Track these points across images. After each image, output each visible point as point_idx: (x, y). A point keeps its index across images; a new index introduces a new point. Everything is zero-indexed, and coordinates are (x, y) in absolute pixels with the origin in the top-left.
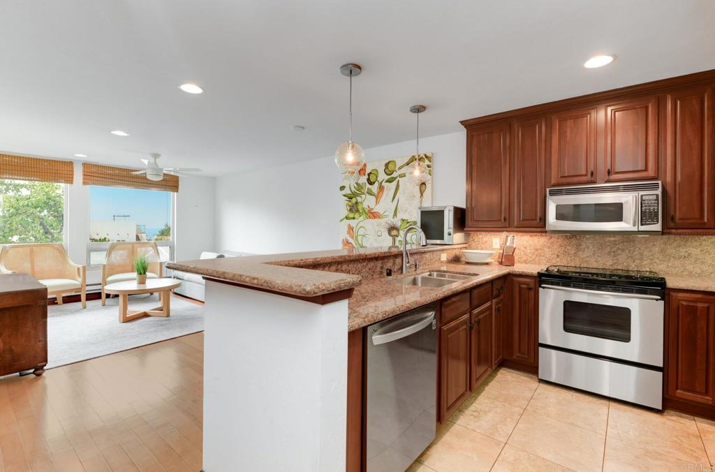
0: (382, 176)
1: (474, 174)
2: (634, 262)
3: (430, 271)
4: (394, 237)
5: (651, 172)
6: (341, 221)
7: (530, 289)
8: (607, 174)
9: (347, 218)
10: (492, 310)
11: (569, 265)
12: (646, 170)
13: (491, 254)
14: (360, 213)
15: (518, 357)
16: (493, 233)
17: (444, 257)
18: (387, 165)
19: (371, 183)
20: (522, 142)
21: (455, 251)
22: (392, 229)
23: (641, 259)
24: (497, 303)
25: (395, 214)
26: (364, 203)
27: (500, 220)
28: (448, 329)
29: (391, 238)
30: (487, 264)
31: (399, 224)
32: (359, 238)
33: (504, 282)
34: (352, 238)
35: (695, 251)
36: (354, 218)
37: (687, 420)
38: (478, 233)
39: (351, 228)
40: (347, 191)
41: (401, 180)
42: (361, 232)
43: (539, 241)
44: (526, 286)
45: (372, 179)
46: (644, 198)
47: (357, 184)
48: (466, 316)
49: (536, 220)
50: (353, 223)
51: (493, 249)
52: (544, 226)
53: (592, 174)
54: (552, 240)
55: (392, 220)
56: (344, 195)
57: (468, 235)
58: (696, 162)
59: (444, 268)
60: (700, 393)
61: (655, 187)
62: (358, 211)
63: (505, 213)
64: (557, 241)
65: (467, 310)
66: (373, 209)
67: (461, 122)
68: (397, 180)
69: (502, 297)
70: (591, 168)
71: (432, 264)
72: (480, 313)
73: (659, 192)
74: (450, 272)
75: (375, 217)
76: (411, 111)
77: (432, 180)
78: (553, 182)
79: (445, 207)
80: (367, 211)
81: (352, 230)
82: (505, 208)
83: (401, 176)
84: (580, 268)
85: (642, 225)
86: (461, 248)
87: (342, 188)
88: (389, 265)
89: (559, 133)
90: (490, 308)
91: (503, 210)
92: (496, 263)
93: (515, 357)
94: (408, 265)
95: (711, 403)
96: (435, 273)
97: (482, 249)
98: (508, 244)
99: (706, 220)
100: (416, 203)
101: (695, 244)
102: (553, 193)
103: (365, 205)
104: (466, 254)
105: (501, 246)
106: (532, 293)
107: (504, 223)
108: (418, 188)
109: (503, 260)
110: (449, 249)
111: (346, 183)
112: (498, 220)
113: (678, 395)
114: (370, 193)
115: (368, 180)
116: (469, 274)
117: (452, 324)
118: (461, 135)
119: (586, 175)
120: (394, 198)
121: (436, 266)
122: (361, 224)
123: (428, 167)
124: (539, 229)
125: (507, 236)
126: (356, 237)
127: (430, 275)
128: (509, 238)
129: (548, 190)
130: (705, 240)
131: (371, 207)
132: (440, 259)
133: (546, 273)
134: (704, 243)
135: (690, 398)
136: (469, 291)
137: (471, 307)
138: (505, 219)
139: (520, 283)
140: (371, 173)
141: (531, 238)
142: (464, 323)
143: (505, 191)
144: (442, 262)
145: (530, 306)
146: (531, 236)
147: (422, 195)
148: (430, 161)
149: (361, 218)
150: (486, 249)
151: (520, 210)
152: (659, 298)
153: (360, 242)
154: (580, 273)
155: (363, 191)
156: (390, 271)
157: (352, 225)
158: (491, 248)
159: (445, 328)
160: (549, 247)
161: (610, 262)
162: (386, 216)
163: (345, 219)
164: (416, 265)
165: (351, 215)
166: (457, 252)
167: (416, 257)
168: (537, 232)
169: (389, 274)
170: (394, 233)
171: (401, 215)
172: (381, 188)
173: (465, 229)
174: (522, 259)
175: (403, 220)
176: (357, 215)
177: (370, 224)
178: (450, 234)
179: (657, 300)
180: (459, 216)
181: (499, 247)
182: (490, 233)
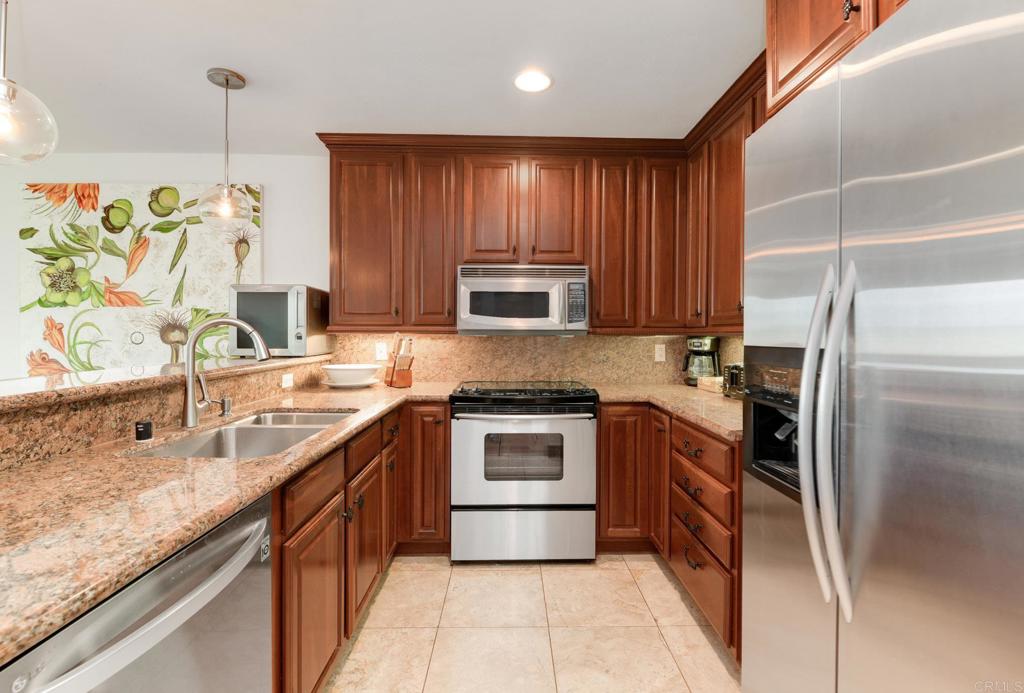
0: (143, 216)
1: (345, 233)
2: (556, 370)
3: (257, 413)
4: (176, 347)
5: (577, 255)
6: (23, 309)
7: (438, 423)
8: (530, 252)
9: (43, 303)
10: (381, 471)
11: (484, 379)
12: (572, 251)
13: (375, 370)
14: (81, 293)
15: (421, 534)
16: (376, 335)
17: (288, 380)
18: (155, 195)
19: (112, 229)
20: (423, 190)
21: (309, 368)
22: (169, 329)
23: (563, 367)
24: (389, 455)
25: (178, 298)
26: (92, 271)
27: (390, 313)
28: (299, 545)
29: (168, 348)
30: (368, 387)
31: (186, 318)
32: (81, 350)
33: (399, 417)
34: (61, 348)
35: (612, 354)
36: (64, 304)
37: (618, 563)
38: (352, 335)
39: (53, 329)
40: (42, 240)
41: (193, 231)
42: (86, 335)
43: (445, 347)
44: (431, 419)
45: (116, 218)
46: (572, 287)
47: (72, 226)
48: (338, 498)
49: (442, 313)
50: (60, 315)
51: (376, 362)
52: (454, 323)
53: (515, 250)
54: (462, 344)
55: (171, 310)
56: (34, 251)
57: (332, 339)
58: (618, 248)
59: (288, 403)
60: (630, 526)
61: (581, 273)
62: (75, 287)
63: (397, 303)
64: (469, 345)
65: (339, 486)
66: (119, 285)
67: (321, 136)
68: (181, 229)
69: (396, 441)
70: (513, 243)
71: (263, 396)
72: (361, 484)
73: (585, 280)
74: (301, 411)
75: (124, 304)
76: (211, 78)
77: (262, 235)
78: (467, 257)
79: (291, 287)
80: (102, 289)
81: (60, 330)
82: (397, 294)
83: (189, 221)
84: (497, 382)
85: (570, 322)
86: (321, 362)
87: (27, 233)
88: (143, 411)
89: (474, 183)
90: (378, 469)
91: (394, 297)
92: (383, 384)
93: (415, 536)
94: (200, 406)
95: (638, 535)
96: (269, 416)
97: (358, 362)
98: (401, 352)
99: (627, 317)
100: (229, 274)
101: (613, 345)
102: (466, 273)
103: (97, 275)
104: (331, 373)
105: (391, 356)
106: (441, 428)
107: (393, 318)
108: (232, 248)
109: (395, 379)
110: (299, 365)
111: (40, 223)
112: (385, 314)
113: (609, 534)
114: (109, 249)
115: (106, 220)
116: (340, 411)
117: (309, 527)
118: (320, 162)
119: (507, 251)
120: (173, 265)
121: (271, 400)
122: (85, 318)
123: (255, 210)
124: (447, 328)
125: (401, 340)
126: (74, 347)
127: (258, 421)
128: (404, 343)
129: (459, 268)
130: (621, 341)
131: (112, 280)
132: (279, 386)
133: (461, 395)
134: (620, 344)
135: (621, 535)
136: (345, 446)
137: (346, 476)
138: (397, 312)
139: (423, 415)
140: (112, 206)
141: (434, 342)
142: (335, 512)
143: (396, 266)
144: (284, 390)
145: (439, 449)
146: (433, 339)
147: (240, 262)
148: (258, 200)
149: (87, 304)
150: (365, 361)
151: (419, 297)
152: (592, 415)
153: (84, 358)
154: (504, 391)
155: (89, 244)
156: (148, 426)
157: (57, 320)
158: (372, 359)
159: (291, 544)
160: (458, 356)
161: (531, 373)
162: (155, 302)
163: (38, 305)
164: (223, 404)
165: (57, 297)
166: (314, 370)
167: (223, 385)
168: (445, 332)
169: (144, 433)
170: (176, 335)
171: (189, 301)
172: (141, 242)
173: (329, 328)
174: (422, 375)
175: (197, 311)
176: (72, 297)
177: (110, 317)
178: (300, 338)
179: (590, 419)
180: (316, 304)
181: (386, 357)
182: (372, 335)
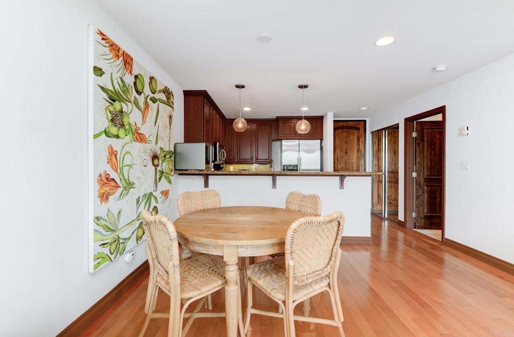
0: (147, 90)
6: (95, 136)
9: (107, 133)
14: (125, 130)
18: (151, 80)
19: (137, 92)
22: (154, 158)
25: (157, 141)
26: (130, 116)
29: (154, 169)
31: (159, 152)
32: (125, 169)
34: (116, 170)
36: (118, 137)
39: (113, 153)
40: (107, 82)
41: (160, 106)
42: (128, 160)
45: (139, 85)
47: (122, 80)
50: (117, 144)
55: (155, 147)
56: (102, 88)
62: (123, 125)
66: (140, 129)
68: (157, 103)
75: (141, 141)
80: (134, 128)
81: (116, 155)
83: (159, 100)
87: (98, 71)
100: (168, 133)
103: (132, 120)
108: (168, 119)
114: (136, 104)
120: (155, 123)
122: (126, 149)
126: (122, 169)
131: (137, 124)
140: (137, 77)
147: (170, 126)
149: (127, 139)
153: (126, 177)
155: (129, 96)
157: (115, 148)
162: (150, 141)
163: (104, 135)
165: (114, 130)
170: (156, 162)
171: (160, 143)
172: (147, 105)
175: (161, 148)
176: (122, 133)
